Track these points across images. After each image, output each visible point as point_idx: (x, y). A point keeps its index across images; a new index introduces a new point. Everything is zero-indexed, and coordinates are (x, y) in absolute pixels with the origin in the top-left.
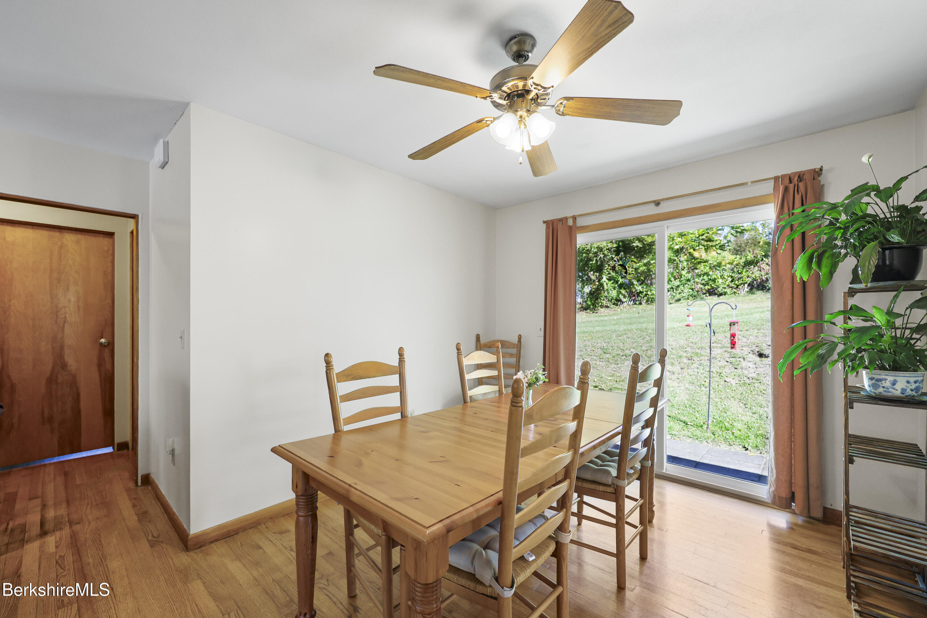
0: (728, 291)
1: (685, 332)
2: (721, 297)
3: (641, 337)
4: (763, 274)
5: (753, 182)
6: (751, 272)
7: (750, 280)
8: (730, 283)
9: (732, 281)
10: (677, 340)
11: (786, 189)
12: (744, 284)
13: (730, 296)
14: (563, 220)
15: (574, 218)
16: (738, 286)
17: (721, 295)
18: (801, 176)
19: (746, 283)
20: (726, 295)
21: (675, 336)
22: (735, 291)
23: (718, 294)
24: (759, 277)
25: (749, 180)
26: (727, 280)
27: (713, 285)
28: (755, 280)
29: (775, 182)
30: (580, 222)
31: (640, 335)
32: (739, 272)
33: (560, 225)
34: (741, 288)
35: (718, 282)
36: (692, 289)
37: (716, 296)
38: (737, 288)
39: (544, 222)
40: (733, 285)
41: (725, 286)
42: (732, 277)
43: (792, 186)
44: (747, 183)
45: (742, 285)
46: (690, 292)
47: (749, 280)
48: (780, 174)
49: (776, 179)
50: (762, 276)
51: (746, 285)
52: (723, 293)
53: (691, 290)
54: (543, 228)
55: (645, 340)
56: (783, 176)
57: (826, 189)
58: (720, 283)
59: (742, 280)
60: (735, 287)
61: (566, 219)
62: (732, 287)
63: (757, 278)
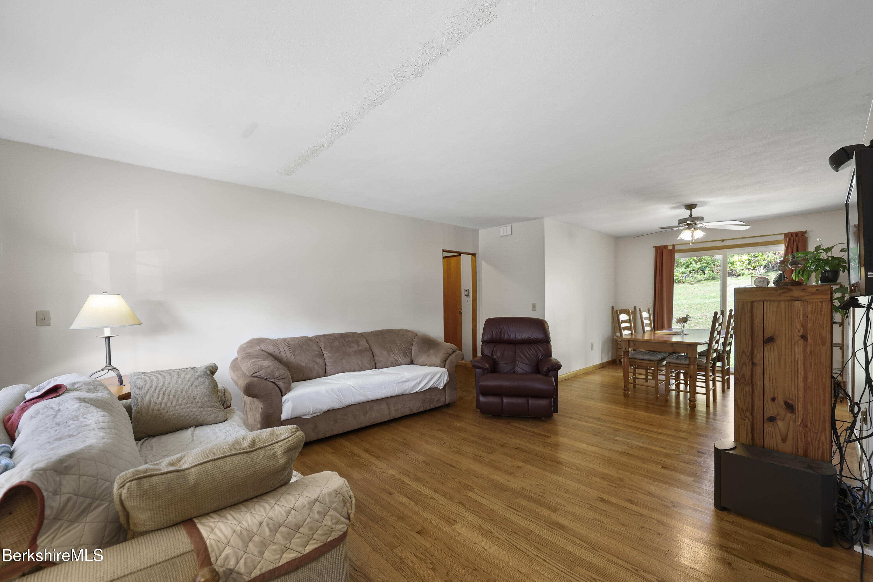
0: (746, 272)
1: (716, 306)
2: (739, 277)
3: (680, 310)
4: (778, 258)
5: (774, 235)
6: (767, 256)
7: (766, 262)
8: (747, 265)
9: (749, 264)
10: (710, 312)
11: (790, 239)
12: (760, 266)
13: (747, 276)
14: (666, 247)
15: (673, 246)
16: (754, 268)
17: (739, 275)
18: (797, 234)
19: (762, 265)
20: (744, 276)
21: (708, 309)
22: (752, 272)
23: (737, 275)
24: (774, 260)
25: (772, 233)
26: (745, 263)
27: (731, 267)
28: (771, 263)
29: (785, 236)
30: (677, 248)
31: (679, 309)
32: (756, 255)
33: (664, 250)
34: (757, 269)
35: (736, 264)
36: (713, 271)
37: (735, 276)
38: (754, 269)
39: (654, 247)
40: (750, 267)
41: (743, 268)
42: (749, 260)
43: (792, 238)
44: (771, 235)
45: (758, 267)
46: (710, 273)
47: (764, 263)
48: (787, 232)
49: (785, 234)
50: (777, 259)
51: (762, 267)
52: (741, 274)
53: (711, 272)
54: (654, 249)
55: (684, 312)
56: (789, 233)
57: (808, 239)
58: (738, 265)
59: (759, 263)
60: (752, 268)
61: (667, 246)
62: (749, 269)
63: (772, 261)
